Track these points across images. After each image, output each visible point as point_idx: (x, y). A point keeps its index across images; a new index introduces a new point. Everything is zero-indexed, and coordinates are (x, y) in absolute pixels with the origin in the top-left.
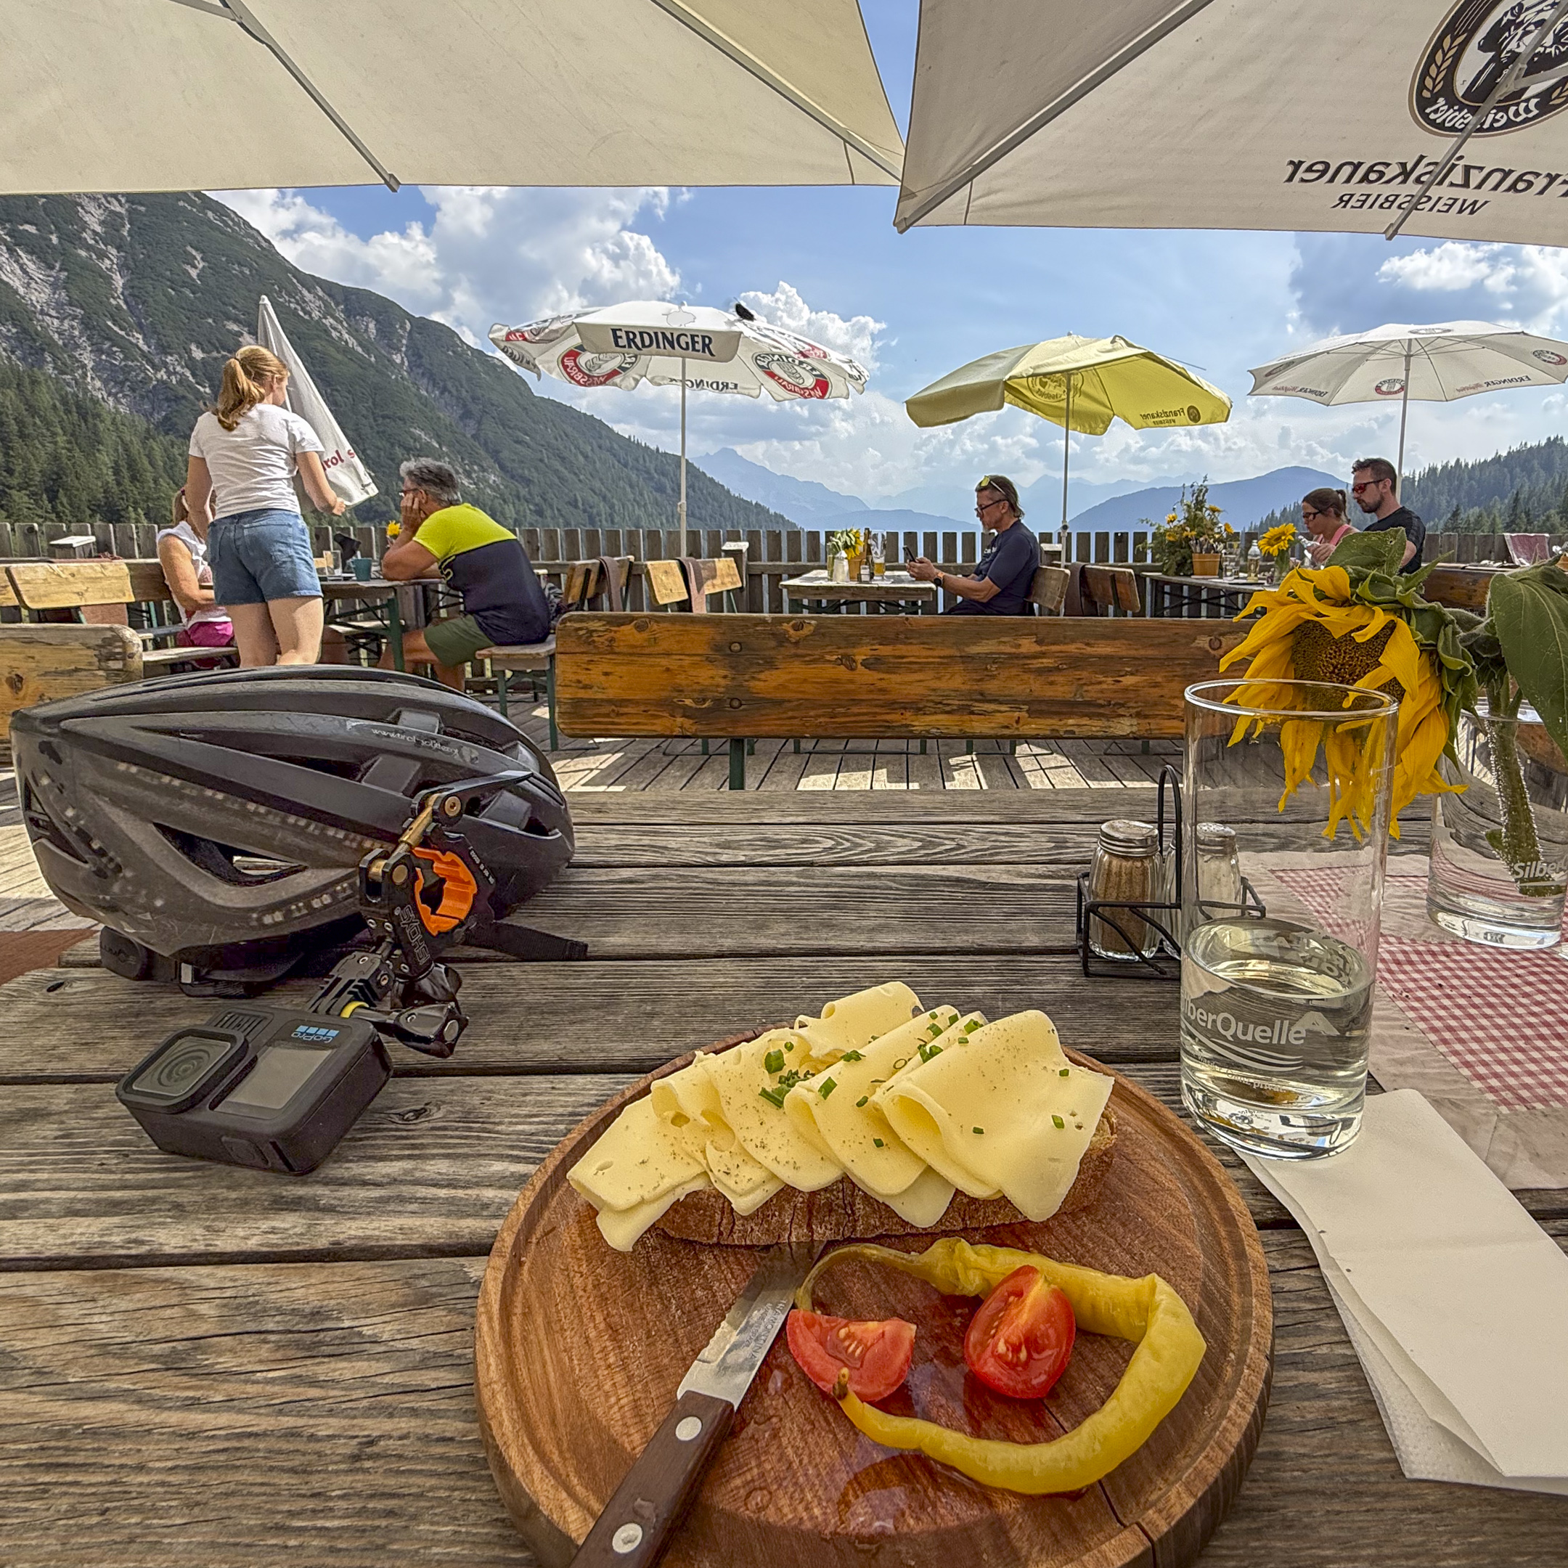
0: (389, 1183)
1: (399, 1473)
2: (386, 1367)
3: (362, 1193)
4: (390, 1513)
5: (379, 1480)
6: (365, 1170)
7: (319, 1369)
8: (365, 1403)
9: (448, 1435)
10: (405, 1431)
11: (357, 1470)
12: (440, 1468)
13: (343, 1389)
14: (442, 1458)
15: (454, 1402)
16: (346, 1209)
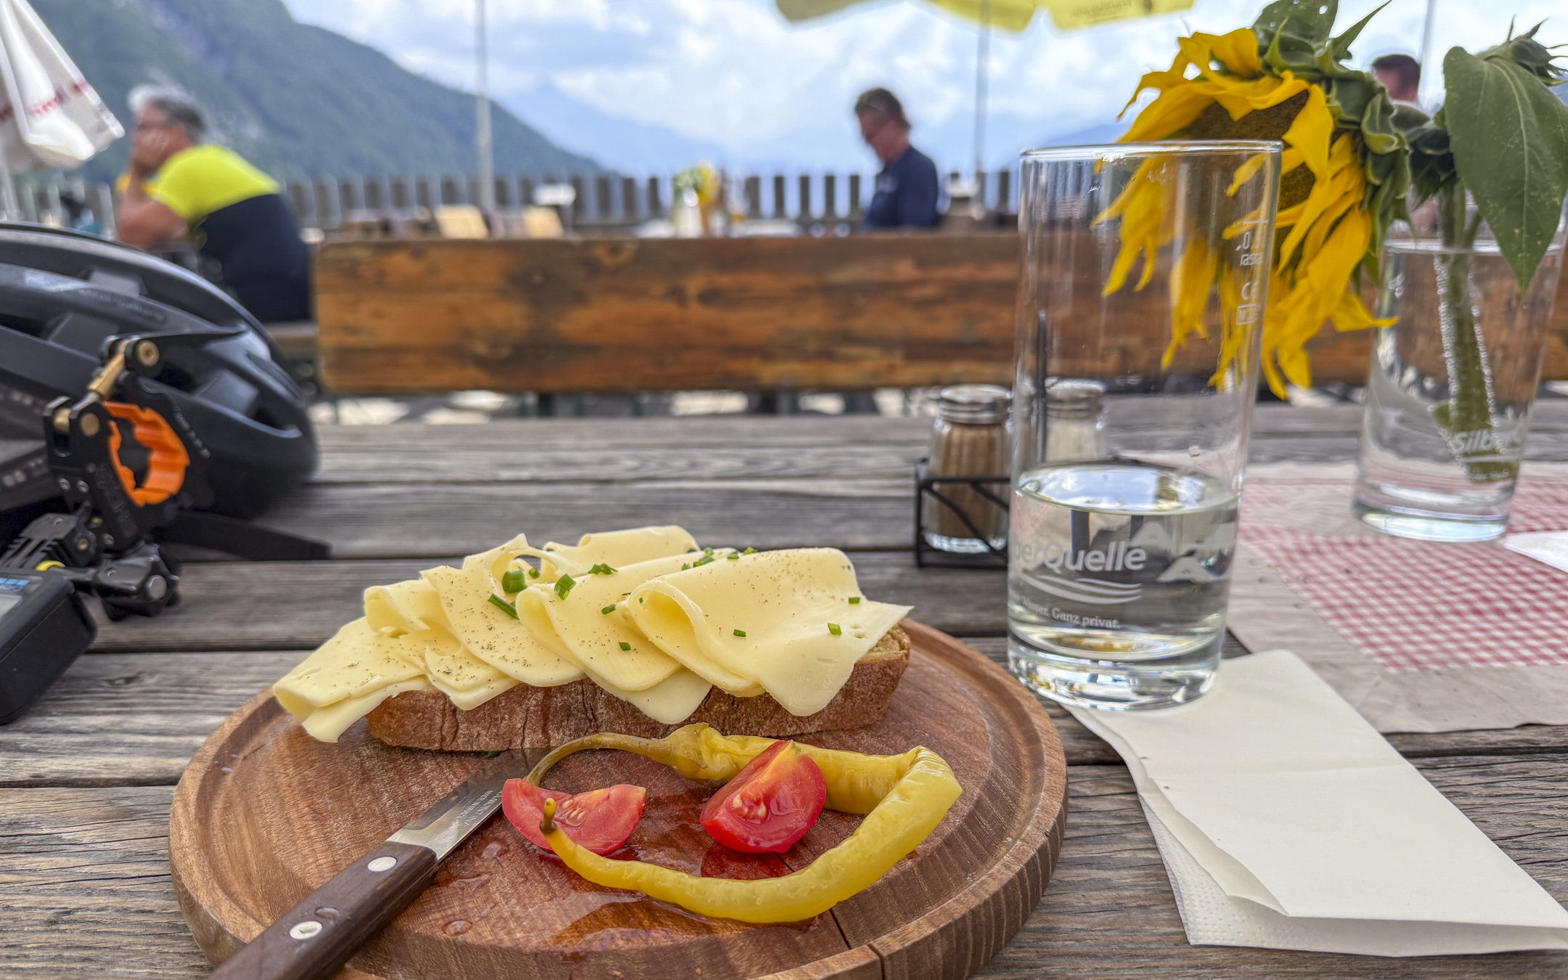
0: (94, 732)
1: (95, 932)
2: (86, 862)
3: (66, 739)
4: (87, 959)
5: (76, 938)
6: (70, 723)
7: (16, 862)
8: (62, 886)
9: (147, 908)
10: (103, 906)
11: (53, 931)
12: (138, 931)
13: (40, 875)
14: (140, 924)
15: (155, 886)
16: (48, 751)
